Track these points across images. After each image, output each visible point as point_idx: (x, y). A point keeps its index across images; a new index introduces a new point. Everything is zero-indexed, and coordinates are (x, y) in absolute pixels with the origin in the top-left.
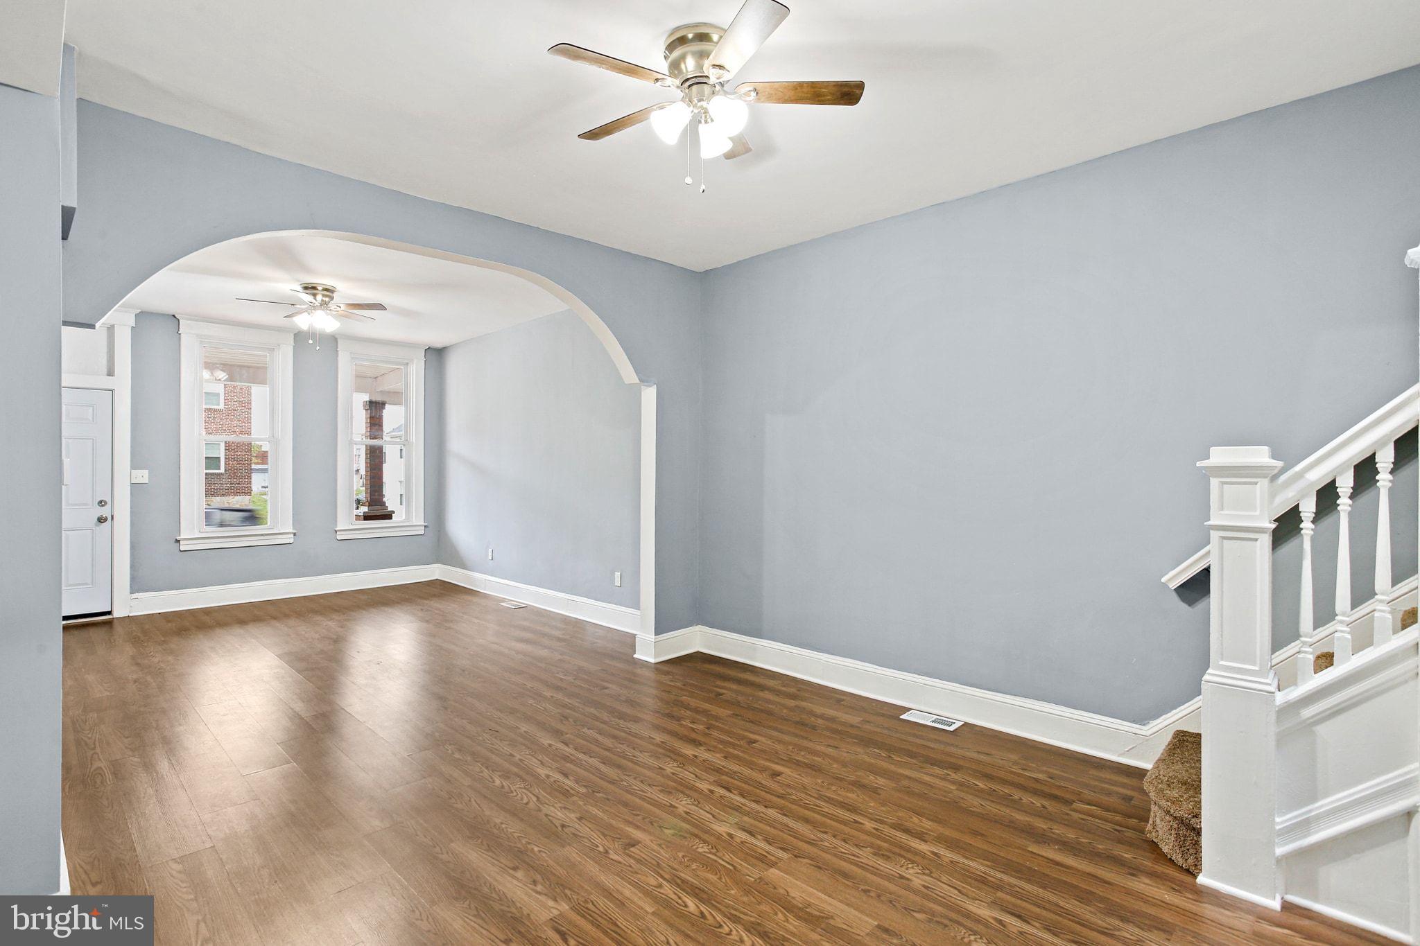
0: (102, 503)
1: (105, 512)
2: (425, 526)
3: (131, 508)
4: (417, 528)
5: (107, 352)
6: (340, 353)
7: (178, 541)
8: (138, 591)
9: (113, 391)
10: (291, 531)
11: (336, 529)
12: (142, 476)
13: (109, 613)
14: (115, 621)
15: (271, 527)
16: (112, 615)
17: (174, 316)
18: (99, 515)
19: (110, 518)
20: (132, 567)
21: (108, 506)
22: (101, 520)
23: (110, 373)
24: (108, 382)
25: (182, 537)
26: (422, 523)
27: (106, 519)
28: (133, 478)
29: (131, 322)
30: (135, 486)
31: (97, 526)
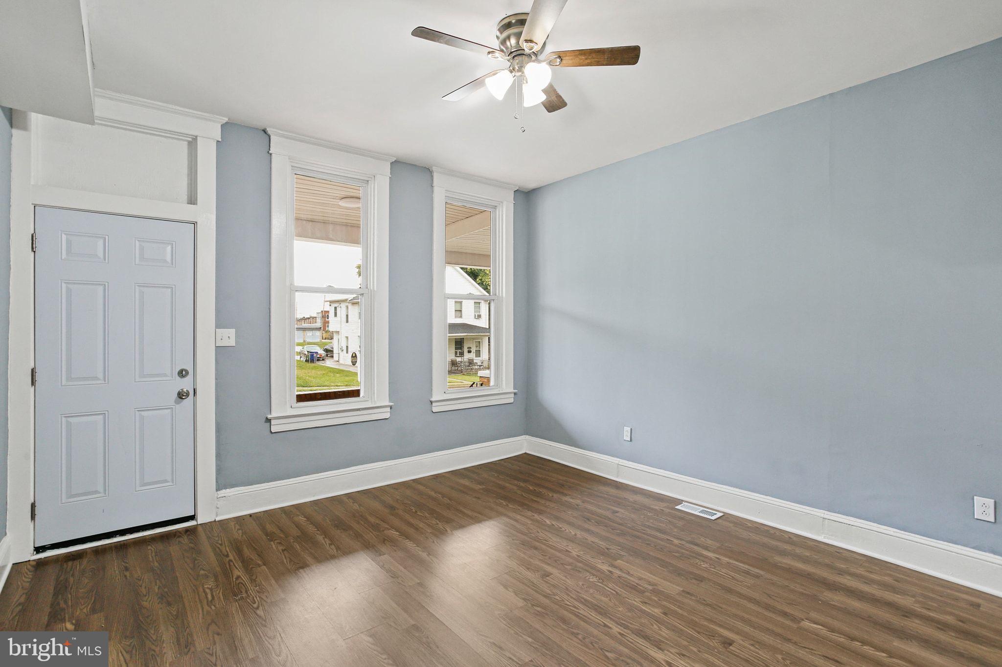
0: (182, 373)
1: (185, 384)
2: (515, 394)
3: (216, 379)
4: (507, 396)
5: (188, 175)
6: (436, 189)
7: (268, 421)
8: (225, 487)
9: (195, 224)
10: (387, 403)
11: (433, 399)
12: (228, 337)
13: (192, 518)
14: (200, 529)
15: (365, 399)
16: (197, 521)
17: (265, 131)
18: (179, 389)
19: (192, 393)
20: (218, 456)
21: (190, 377)
22: (182, 396)
23: (192, 200)
24: (187, 212)
25: (274, 414)
26: (512, 390)
27: (188, 394)
28: (218, 338)
29: (217, 135)
30: (220, 350)
31: (177, 402)
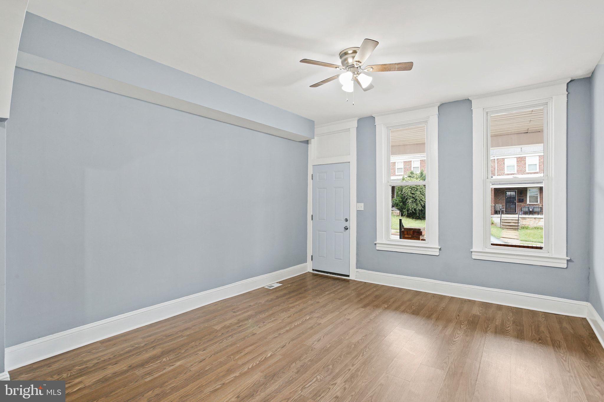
0: (346, 220)
2: (568, 260)
3: (357, 223)
4: (558, 261)
6: (474, 111)
8: (359, 268)
9: (349, 162)
10: (438, 246)
11: (472, 250)
12: (361, 207)
15: (426, 243)
16: (349, 277)
17: (372, 117)
18: (344, 226)
19: (349, 228)
21: (348, 222)
22: (346, 228)
25: (377, 242)
26: (565, 257)
28: (358, 207)
29: (356, 125)
30: (358, 212)
31: (345, 231)
